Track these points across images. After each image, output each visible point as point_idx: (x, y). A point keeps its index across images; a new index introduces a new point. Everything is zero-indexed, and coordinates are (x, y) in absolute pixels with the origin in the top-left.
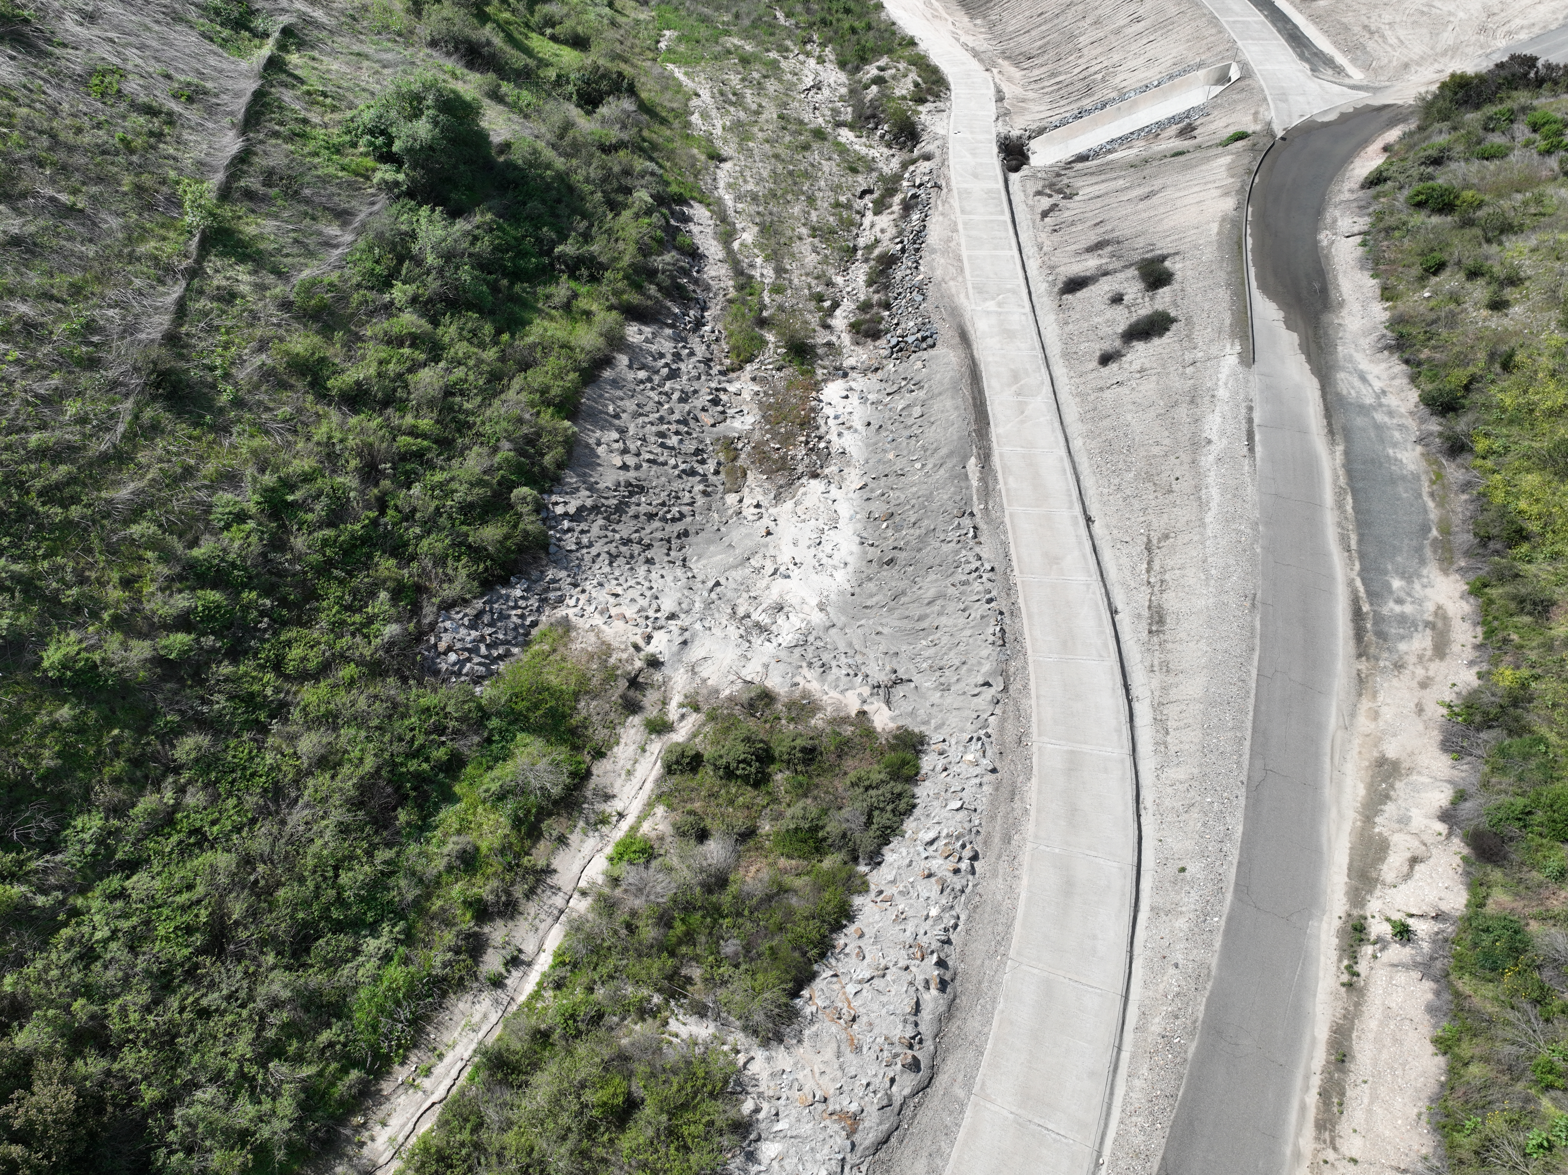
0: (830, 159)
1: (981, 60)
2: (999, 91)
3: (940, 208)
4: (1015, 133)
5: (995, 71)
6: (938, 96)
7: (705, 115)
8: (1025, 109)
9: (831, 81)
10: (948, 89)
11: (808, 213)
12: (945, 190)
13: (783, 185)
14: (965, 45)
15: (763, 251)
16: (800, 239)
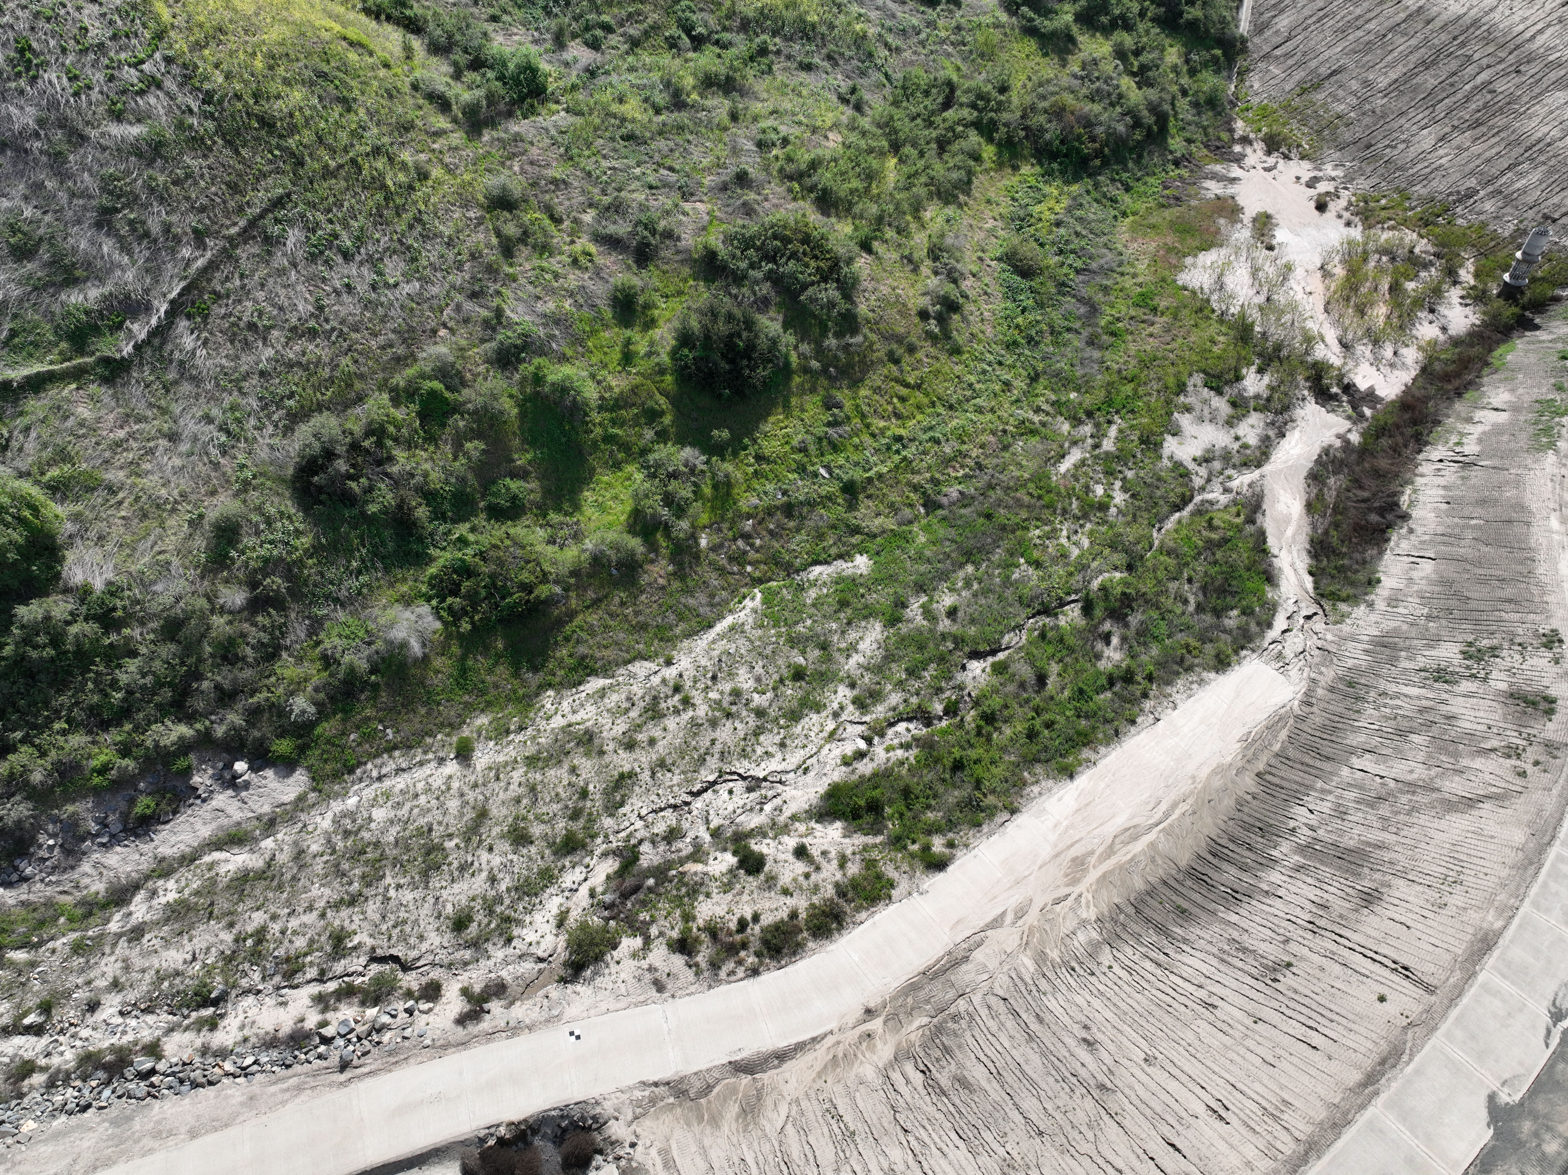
0: (493, 880)
1: (912, 988)
2: (781, 1056)
3: (273, 1089)
4: (617, 1130)
5: (876, 1025)
6: (715, 966)
7: (602, 693)
8: (715, 1121)
9: (784, 796)
10: (755, 972)
11: (310, 908)
12: (343, 1077)
13: (391, 852)
14: (975, 942)
15: (197, 893)
16: (231, 925)
